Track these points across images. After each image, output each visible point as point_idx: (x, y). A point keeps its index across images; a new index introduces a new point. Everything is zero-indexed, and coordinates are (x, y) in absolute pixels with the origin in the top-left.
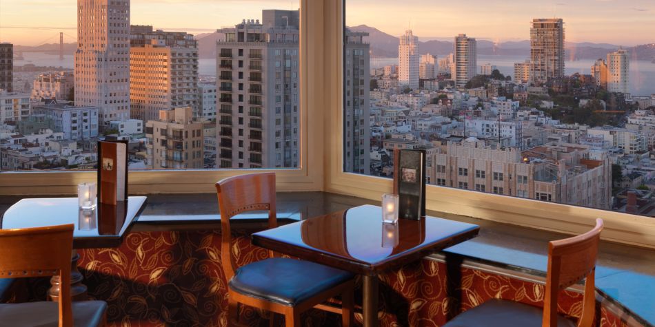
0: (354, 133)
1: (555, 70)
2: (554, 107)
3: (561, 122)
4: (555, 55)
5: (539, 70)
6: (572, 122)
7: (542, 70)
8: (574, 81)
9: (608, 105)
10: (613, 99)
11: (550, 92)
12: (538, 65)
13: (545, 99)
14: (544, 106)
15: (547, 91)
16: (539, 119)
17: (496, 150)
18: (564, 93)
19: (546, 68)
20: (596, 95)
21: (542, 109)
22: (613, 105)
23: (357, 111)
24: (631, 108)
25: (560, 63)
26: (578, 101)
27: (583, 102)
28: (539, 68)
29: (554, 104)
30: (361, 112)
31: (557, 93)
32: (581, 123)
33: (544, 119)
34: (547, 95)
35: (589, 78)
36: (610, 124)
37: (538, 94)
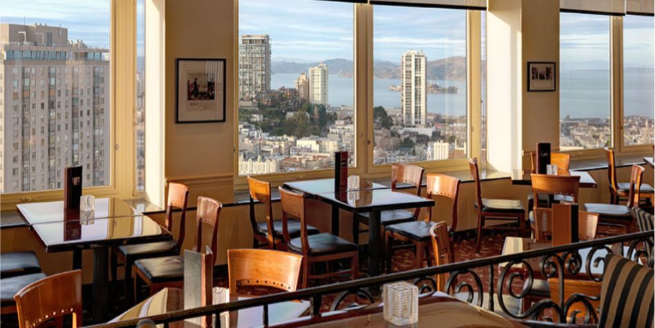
0: (94, 155)
1: (262, 85)
2: (264, 120)
3: (271, 135)
4: (262, 70)
5: (247, 85)
6: (281, 134)
7: (250, 85)
8: (282, 94)
9: (312, 116)
10: (316, 111)
11: (260, 106)
12: (246, 80)
13: (255, 112)
14: (255, 120)
15: (256, 105)
16: (251, 132)
17: (257, 162)
18: (272, 106)
19: (254, 83)
20: (301, 108)
21: (253, 123)
22: (316, 116)
23: (97, 131)
24: (331, 119)
25: (267, 78)
26: (285, 114)
27: (290, 115)
28: (247, 82)
29: (264, 117)
30: (101, 132)
31: (266, 106)
32: (289, 135)
33: (256, 132)
34: (257, 109)
35: (294, 92)
36: (315, 134)
37: (249, 109)
